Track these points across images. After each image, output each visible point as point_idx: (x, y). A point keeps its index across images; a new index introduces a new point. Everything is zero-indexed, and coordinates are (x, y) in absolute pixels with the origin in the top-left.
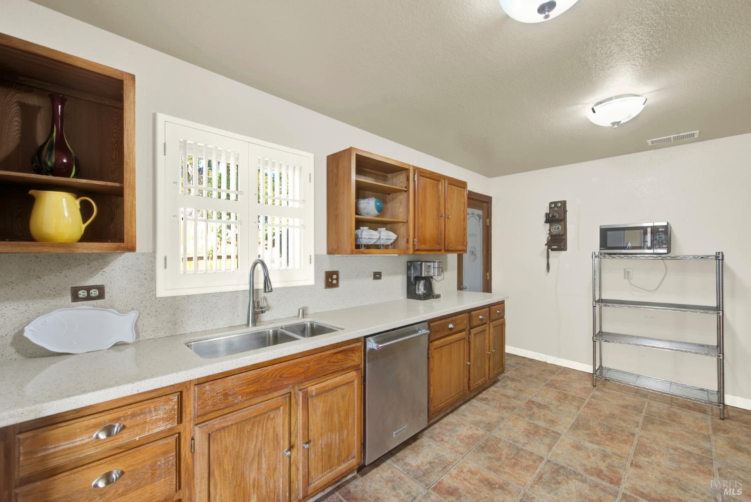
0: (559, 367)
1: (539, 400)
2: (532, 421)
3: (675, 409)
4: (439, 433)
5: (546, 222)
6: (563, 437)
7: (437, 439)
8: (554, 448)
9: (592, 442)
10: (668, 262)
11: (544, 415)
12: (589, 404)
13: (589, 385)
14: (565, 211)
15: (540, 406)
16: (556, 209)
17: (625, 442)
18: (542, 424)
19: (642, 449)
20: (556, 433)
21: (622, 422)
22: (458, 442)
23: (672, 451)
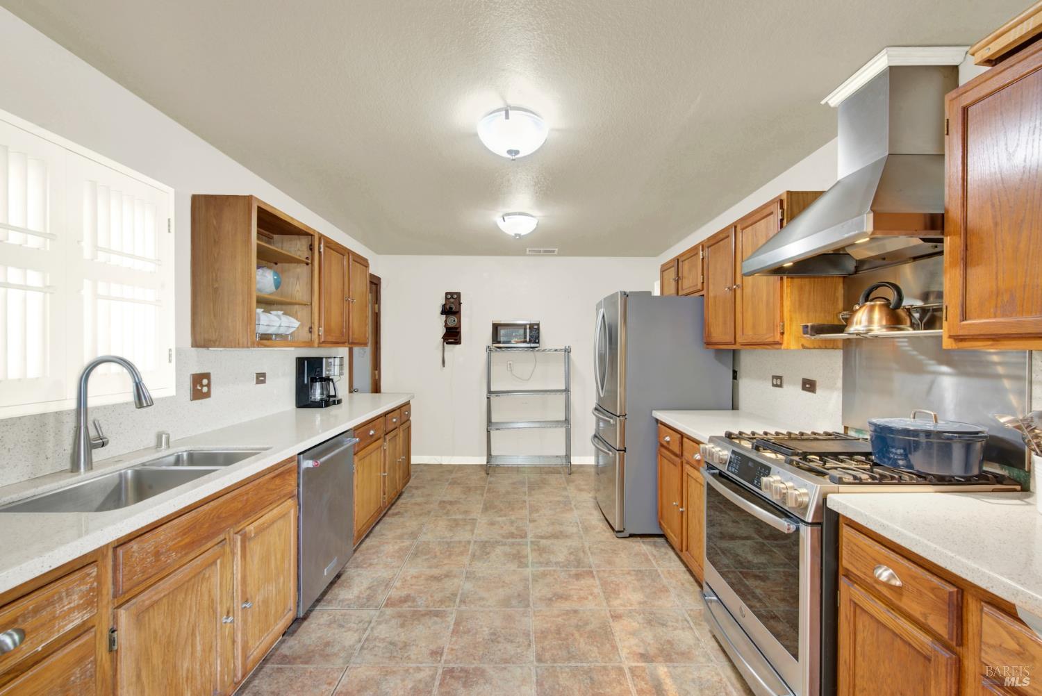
0: (454, 466)
1: (448, 498)
2: (450, 518)
3: (544, 476)
4: (364, 559)
5: (442, 314)
6: (479, 520)
7: (365, 566)
8: (475, 531)
9: (500, 516)
10: (538, 354)
11: (458, 509)
12: (489, 489)
13: (483, 474)
14: (460, 304)
15: (451, 503)
16: (452, 300)
17: (521, 508)
18: (459, 517)
19: (534, 509)
20: (473, 519)
21: (515, 496)
22: (389, 560)
23: (549, 504)
